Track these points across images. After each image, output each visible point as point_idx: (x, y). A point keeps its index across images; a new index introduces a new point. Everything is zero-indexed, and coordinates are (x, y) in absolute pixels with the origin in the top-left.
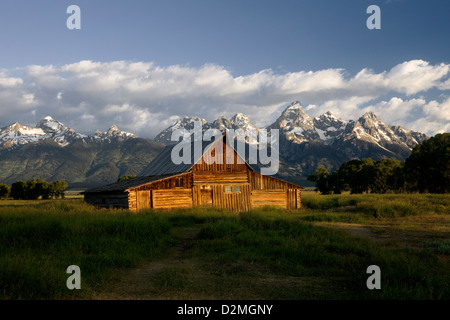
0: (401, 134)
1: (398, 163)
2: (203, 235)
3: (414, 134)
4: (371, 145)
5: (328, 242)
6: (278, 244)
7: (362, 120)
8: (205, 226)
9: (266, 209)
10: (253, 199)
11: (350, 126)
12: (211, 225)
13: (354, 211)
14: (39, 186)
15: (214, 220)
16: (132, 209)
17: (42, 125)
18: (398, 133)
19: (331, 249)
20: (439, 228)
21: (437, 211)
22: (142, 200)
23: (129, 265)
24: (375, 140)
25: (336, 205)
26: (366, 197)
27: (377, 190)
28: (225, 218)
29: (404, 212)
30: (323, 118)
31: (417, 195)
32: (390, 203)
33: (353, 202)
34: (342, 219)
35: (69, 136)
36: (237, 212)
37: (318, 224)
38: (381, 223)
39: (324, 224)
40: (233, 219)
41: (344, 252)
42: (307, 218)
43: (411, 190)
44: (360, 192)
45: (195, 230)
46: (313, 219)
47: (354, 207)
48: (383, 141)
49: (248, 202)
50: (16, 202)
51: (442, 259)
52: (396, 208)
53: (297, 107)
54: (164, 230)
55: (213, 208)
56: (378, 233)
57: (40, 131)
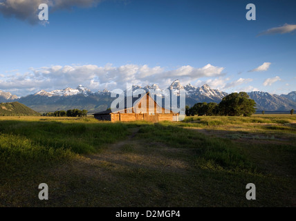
0: (218, 93)
1: (217, 104)
2: (140, 132)
3: (223, 93)
4: (206, 97)
5: (189, 135)
6: (169, 135)
7: (203, 87)
8: (141, 128)
9: (165, 122)
10: (159, 118)
11: (198, 89)
12: (143, 128)
13: (199, 123)
14: (77, 111)
15: (144, 125)
16: (113, 121)
17: (78, 88)
18: (216, 92)
19: (190, 138)
20: (232, 130)
21: (231, 123)
22: (116, 117)
23: (111, 143)
24: (208, 95)
25: (192, 121)
26: (204, 118)
27: (208, 114)
28: (148, 125)
29: (219, 123)
30: (187, 86)
31: (224, 117)
32: (213, 120)
33: (199, 119)
34: (194, 126)
35: (88, 93)
36: (153, 123)
37: (185, 127)
38: (210, 127)
39: (187, 127)
40: (152, 125)
41: (195, 139)
42: (181, 125)
43: (222, 115)
44: (202, 115)
45: (137, 130)
46: (183, 126)
47: (199, 121)
48: (211, 95)
49: (158, 119)
50: (68, 118)
51: (233, 142)
52: (215, 122)
53: (177, 81)
54: (125, 129)
55: (144, 121)
56: (208, 131)
57: (78, 91)
